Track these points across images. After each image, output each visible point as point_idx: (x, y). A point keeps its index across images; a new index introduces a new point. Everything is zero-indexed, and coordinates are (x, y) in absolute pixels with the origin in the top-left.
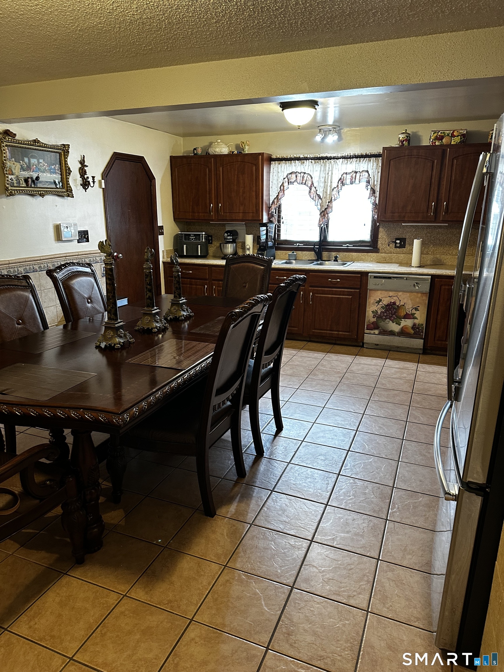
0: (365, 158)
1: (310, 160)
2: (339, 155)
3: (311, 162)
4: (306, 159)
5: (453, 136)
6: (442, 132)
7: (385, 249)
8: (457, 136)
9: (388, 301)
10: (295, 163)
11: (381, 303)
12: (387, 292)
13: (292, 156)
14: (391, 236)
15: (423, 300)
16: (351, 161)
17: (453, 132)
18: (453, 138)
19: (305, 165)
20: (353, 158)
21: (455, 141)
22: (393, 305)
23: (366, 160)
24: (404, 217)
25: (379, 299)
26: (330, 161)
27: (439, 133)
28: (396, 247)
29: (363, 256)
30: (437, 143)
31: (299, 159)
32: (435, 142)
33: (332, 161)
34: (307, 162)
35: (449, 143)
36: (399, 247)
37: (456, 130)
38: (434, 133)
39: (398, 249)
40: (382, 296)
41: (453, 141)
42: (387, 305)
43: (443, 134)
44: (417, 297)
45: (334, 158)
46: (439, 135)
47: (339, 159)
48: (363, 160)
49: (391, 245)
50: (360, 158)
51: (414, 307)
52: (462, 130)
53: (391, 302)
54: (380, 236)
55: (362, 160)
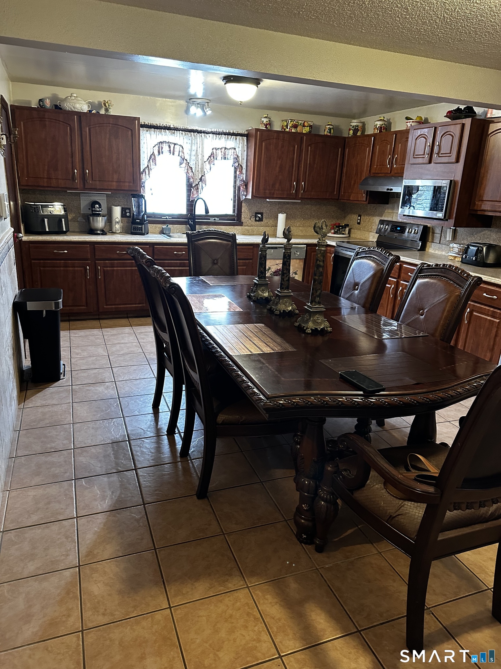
0: (232, 135)
1: (181, 131)
2: (209, 130)
3: (182, 133)
4: (176, 129)
5: (304, 126)
6: (297, 121)
7: (248, 223)
8: (307, 127)
9: (276, 269)
10: (166, 132)
11: (270, 271)
12: (275, 260)
13: (161, 124)
14: (251, 211)
15: (300, 265)
16: (220, 137)
17: (304, 123)
18: (304, 128)
19: (176, 135)
20: (221, 134)
21: (306, 130)
22: (279, 271)
23: (233, 138)
24: (274, 194)
25: (269, 267)
26: (200, 134)
27: (295, 122)
28: (256, 220)
29: (230, 229)
30: (293, 131)
31: (169, 128)
32: (292, 130)
33: (203, 134)
34: (178, 133)
35: (302, 132)
36: (258, 221)
37: (306, 121)
38: (291, 121)
39: (257, 222)
40: (271, 264)
41: (304, 130)
42: (275, 272)
43: (297, 123)
44: (296, 263)
45: (204, 132)
46: (295, 124)
47: (208, 133)
48: (231, 138)
49: (252, 219)
50: (228, 135)
51: (294, 272)
52: (310, 122)
53: (277, 269)
54: (243, 211)
55: (229, 138)
